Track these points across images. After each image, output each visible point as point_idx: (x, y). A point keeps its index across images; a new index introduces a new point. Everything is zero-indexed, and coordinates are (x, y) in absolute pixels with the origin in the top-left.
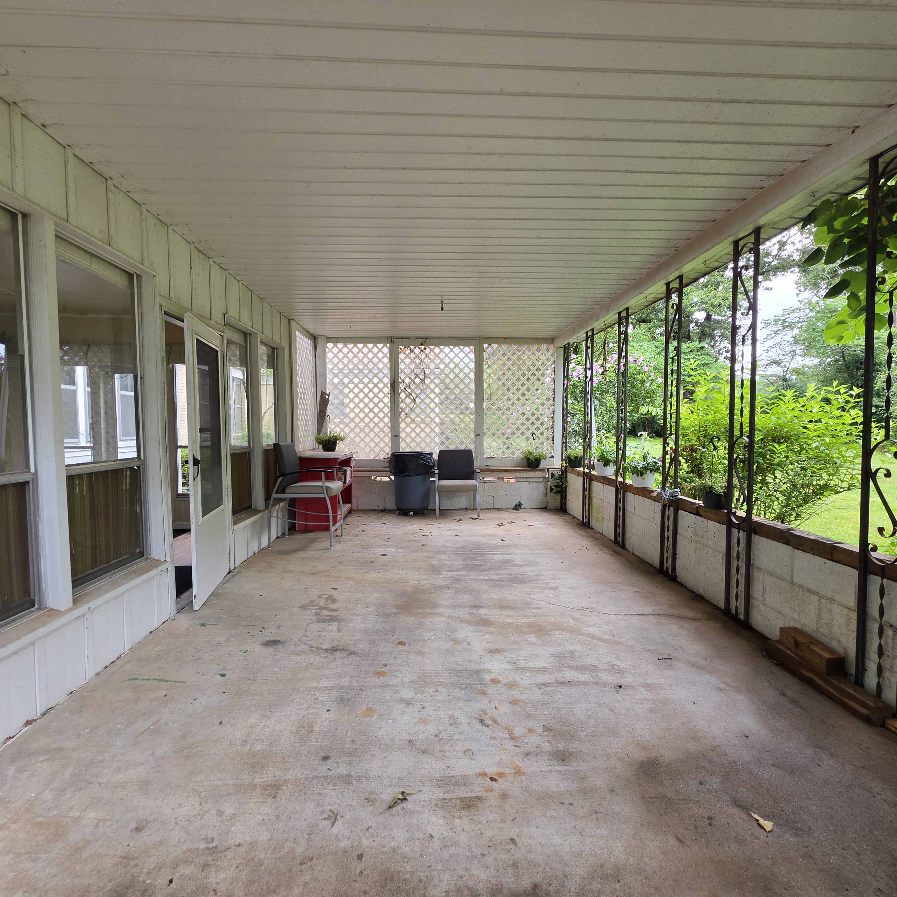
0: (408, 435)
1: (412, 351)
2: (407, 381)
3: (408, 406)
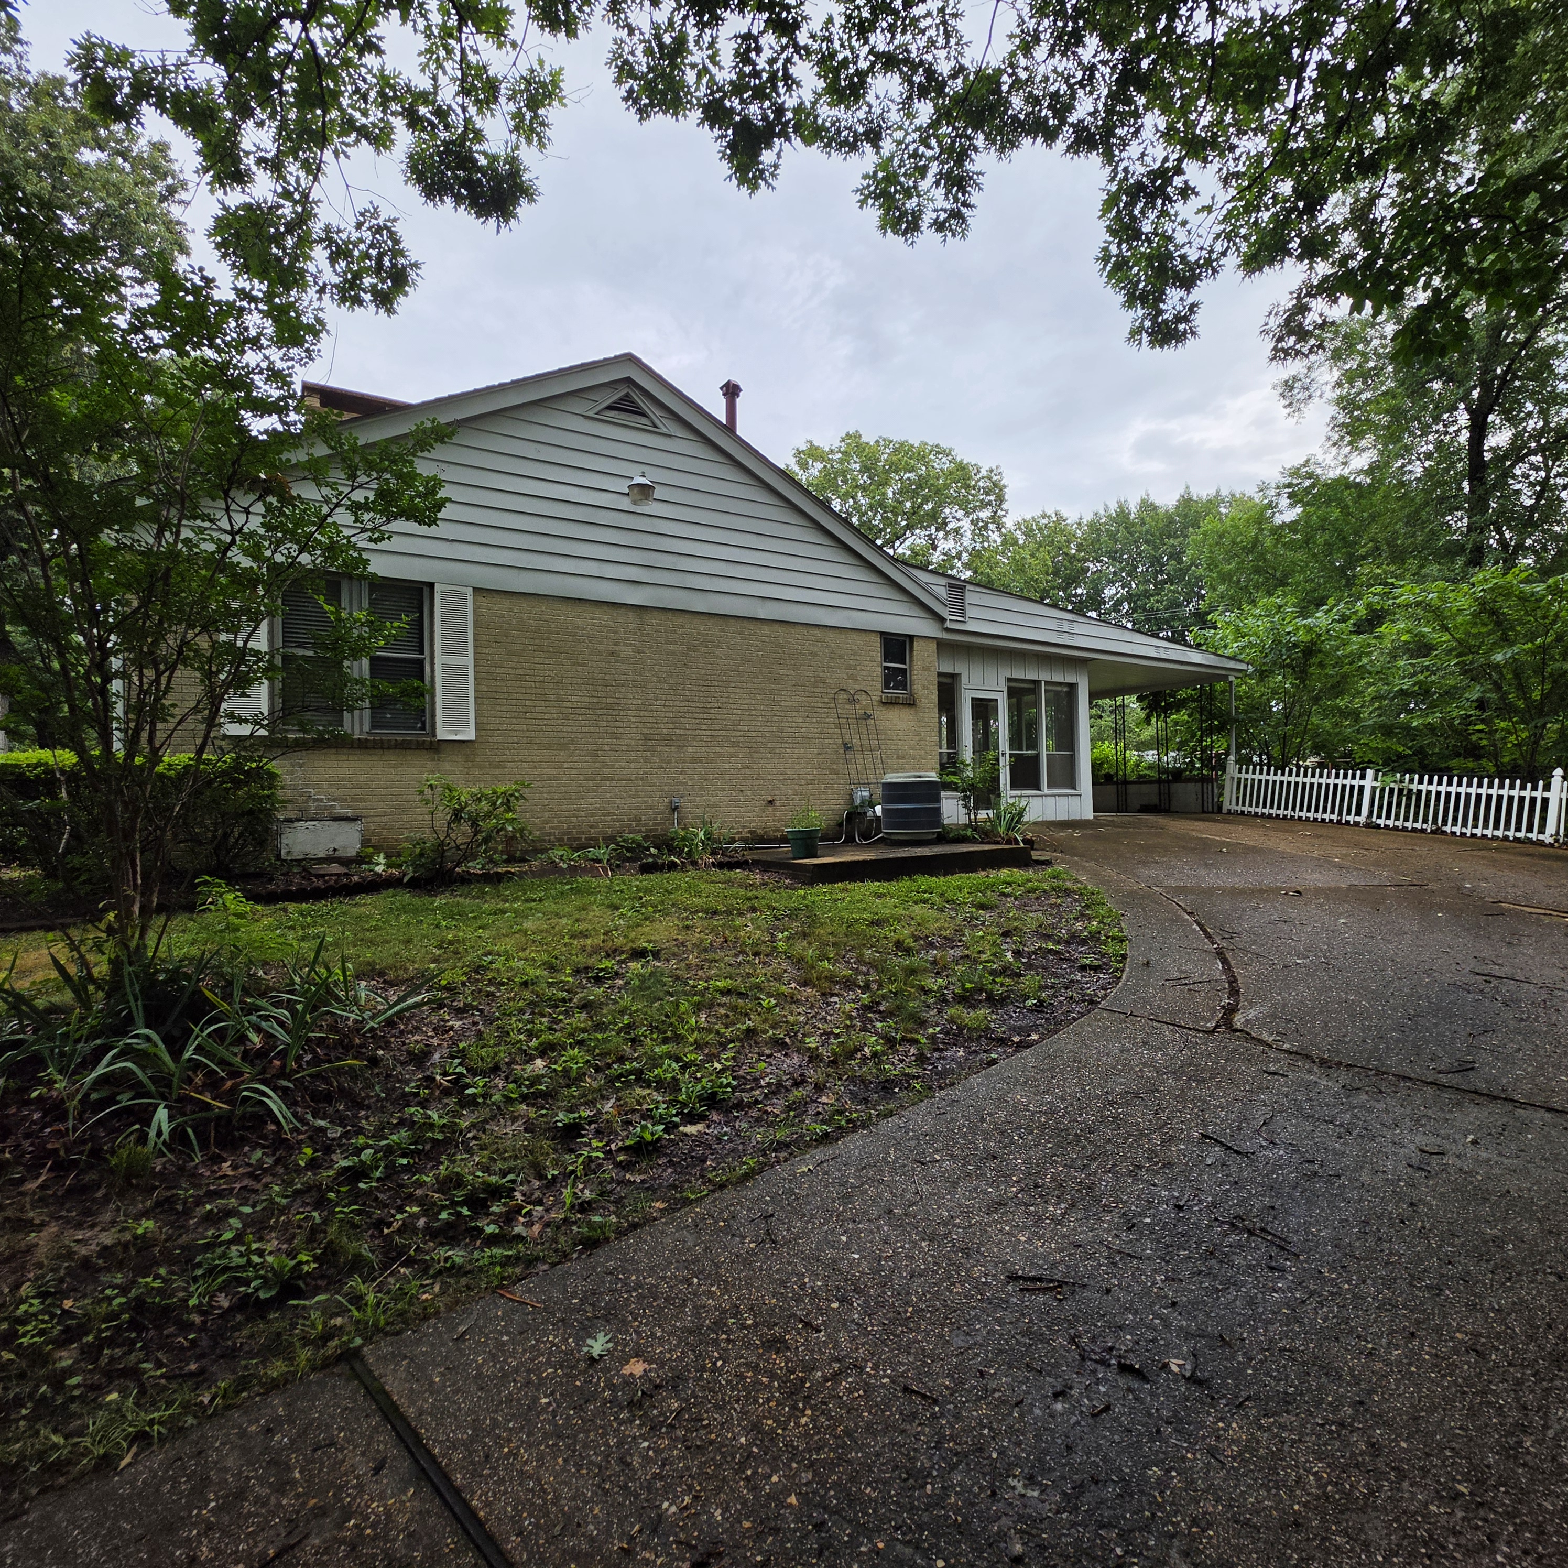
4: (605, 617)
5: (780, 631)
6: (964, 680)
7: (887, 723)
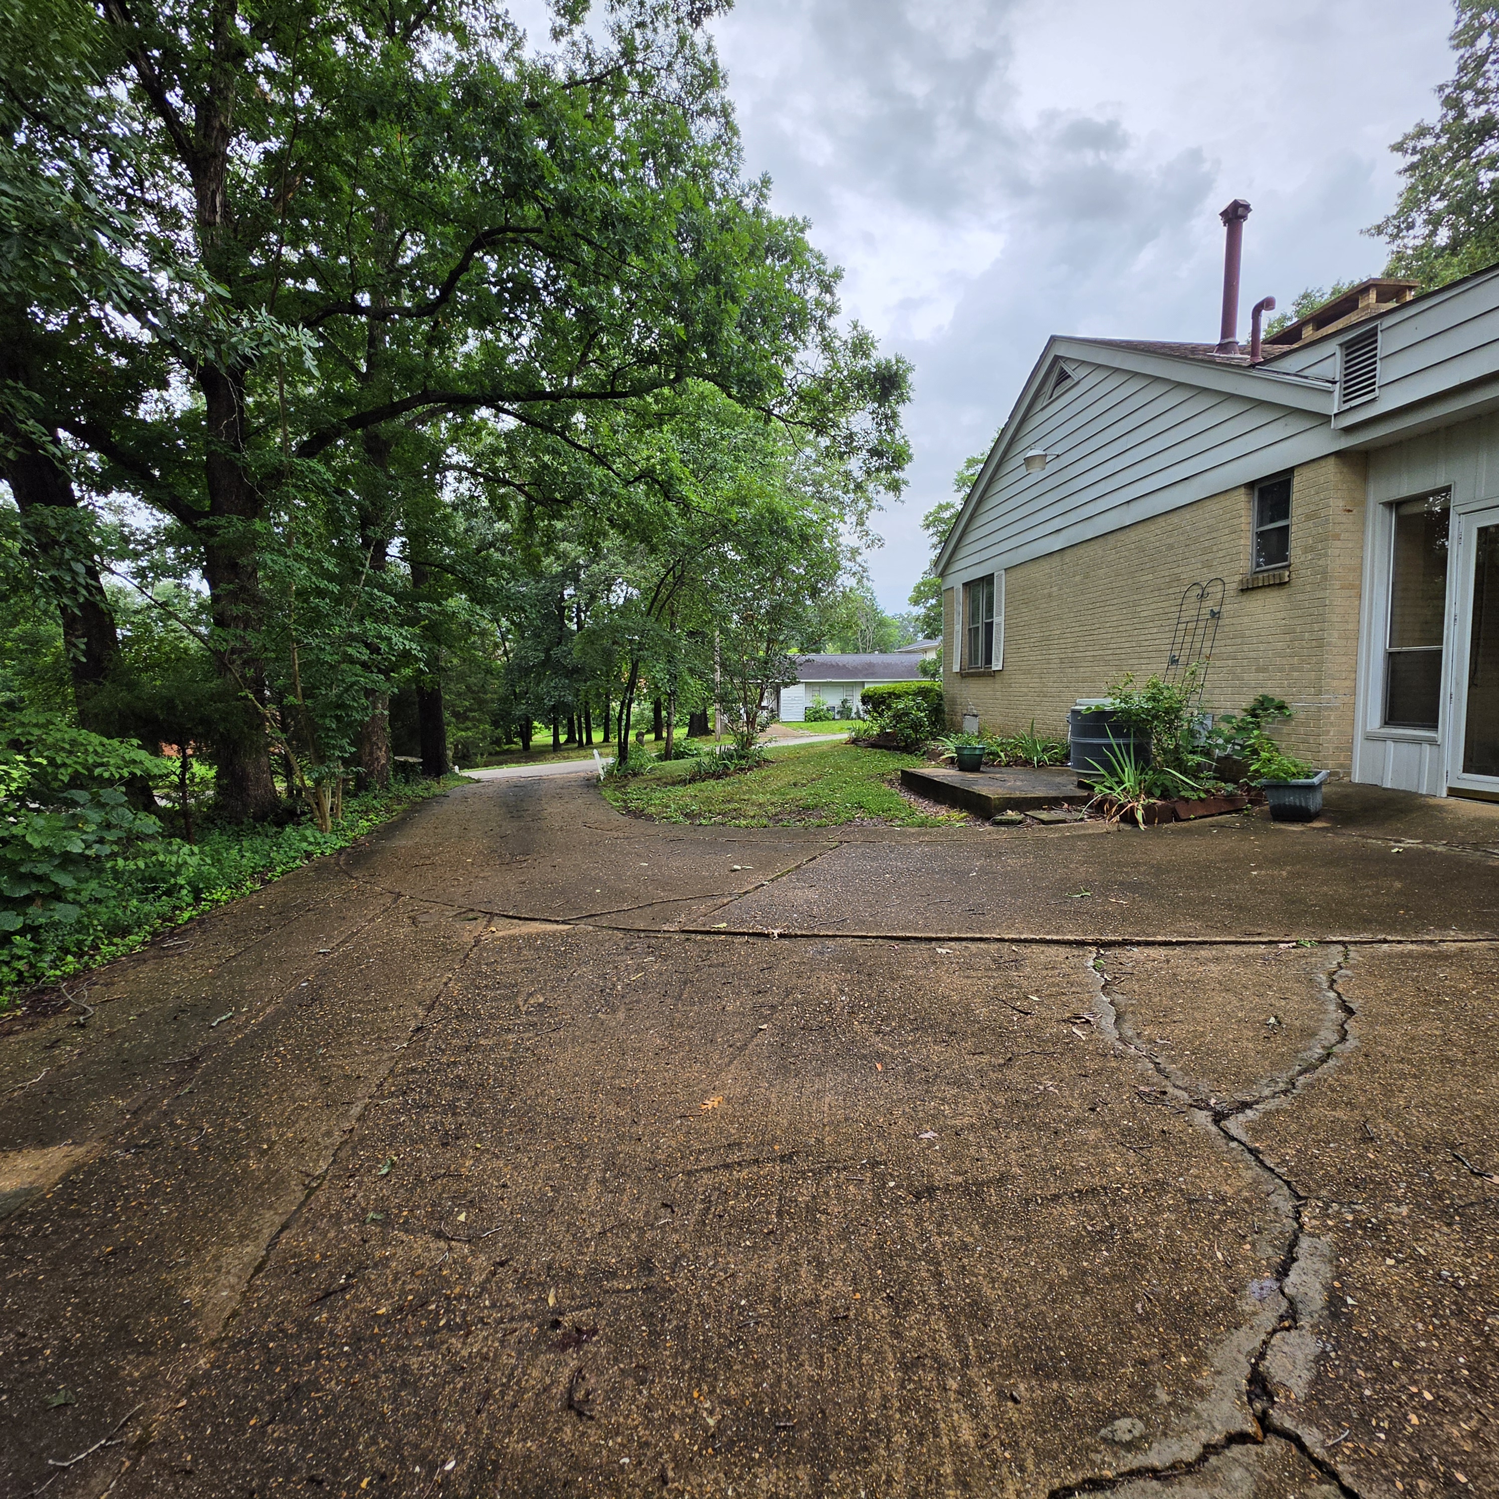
6: (1457, 498)
7: (1246, 619)
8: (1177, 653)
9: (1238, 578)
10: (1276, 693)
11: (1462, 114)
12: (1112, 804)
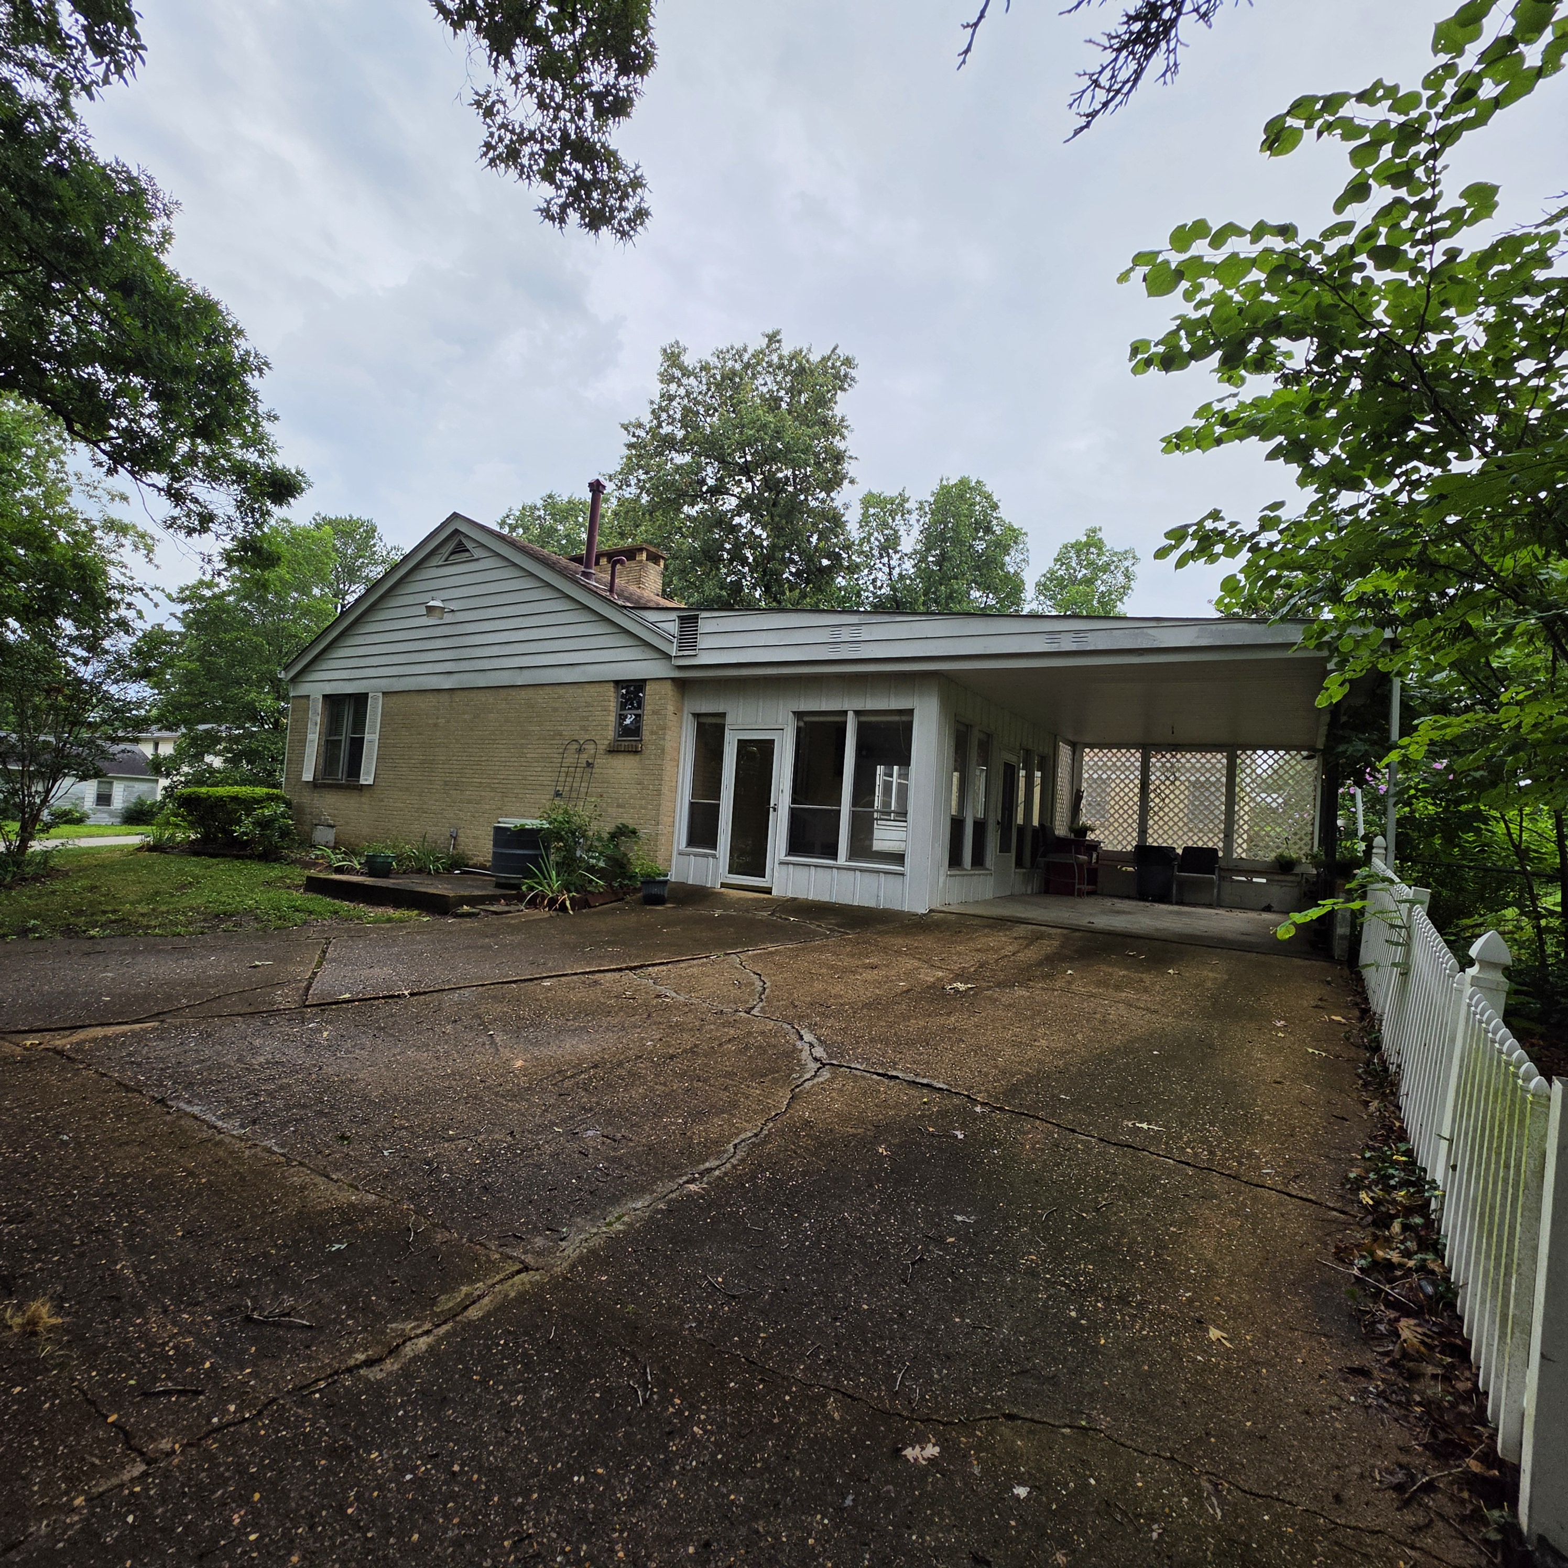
0: (1156, 831)
1: (1163, 756)
2: (1157, 782)
3: (1157, 805)
4: (432, 699)
5: (531, 691)
6: (729, 720)
7: (611, 771)
8: (560, 788)
9: (607, 742)
10: (631, 824)
11: (660, 426)
12: (543, 898)
